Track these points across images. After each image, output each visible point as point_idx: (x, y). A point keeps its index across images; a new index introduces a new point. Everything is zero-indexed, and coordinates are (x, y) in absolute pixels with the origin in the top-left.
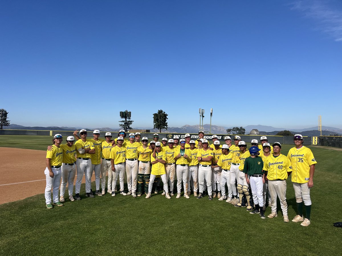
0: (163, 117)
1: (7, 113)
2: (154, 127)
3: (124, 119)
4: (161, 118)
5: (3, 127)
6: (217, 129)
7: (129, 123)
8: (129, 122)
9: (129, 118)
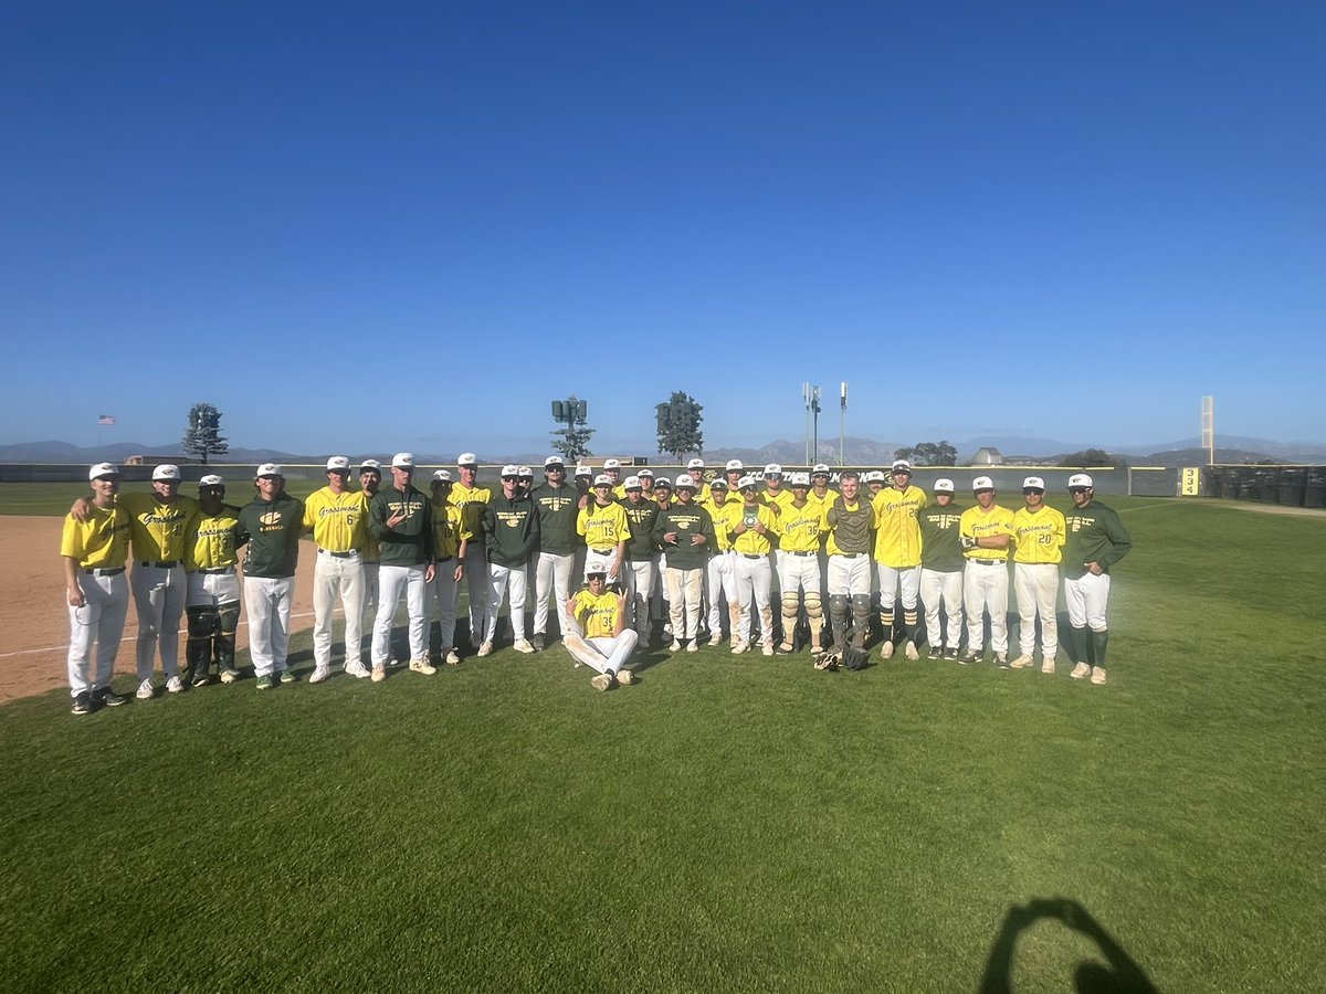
0: (687, 414)
1: (219, 416)
2: (661, 447)
3: (565, 425)
4: (680, 418)
5: (210, 457)
7: (581, 438)
8: (581, 432)
9: (582, 422)
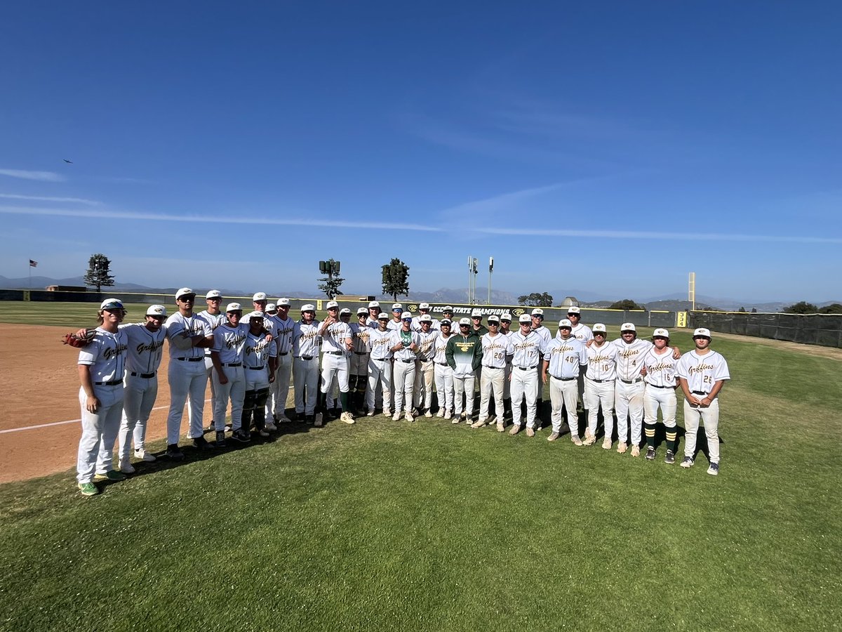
0: (400, 272)
1: (109, 262)
2: (384, 291)
3: (327, 276)
4: (396, 274)
5: (102, 287)
6: (498, 295)
7: (336, 284)
8: (336, 280)
9: (337, 274)
